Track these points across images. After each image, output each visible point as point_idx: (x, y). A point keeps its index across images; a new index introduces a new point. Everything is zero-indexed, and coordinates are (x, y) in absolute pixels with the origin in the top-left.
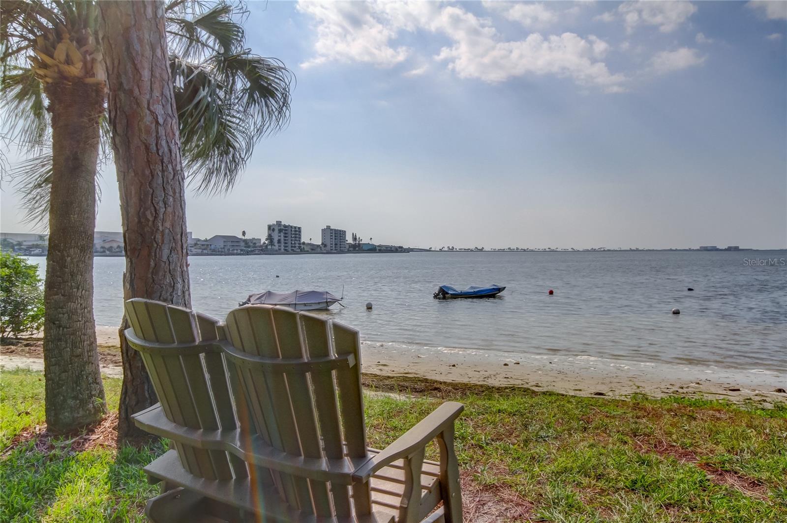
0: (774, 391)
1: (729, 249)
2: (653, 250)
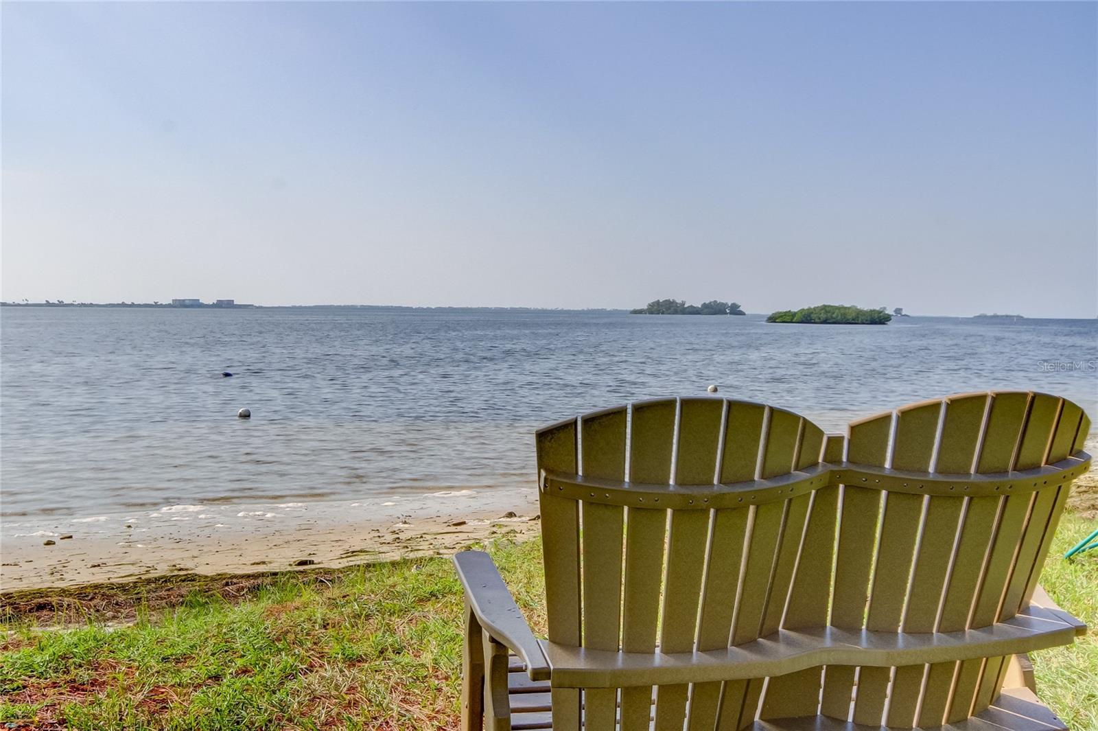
0: (504, 517)
1: (220, 305)
2: (91, 305)
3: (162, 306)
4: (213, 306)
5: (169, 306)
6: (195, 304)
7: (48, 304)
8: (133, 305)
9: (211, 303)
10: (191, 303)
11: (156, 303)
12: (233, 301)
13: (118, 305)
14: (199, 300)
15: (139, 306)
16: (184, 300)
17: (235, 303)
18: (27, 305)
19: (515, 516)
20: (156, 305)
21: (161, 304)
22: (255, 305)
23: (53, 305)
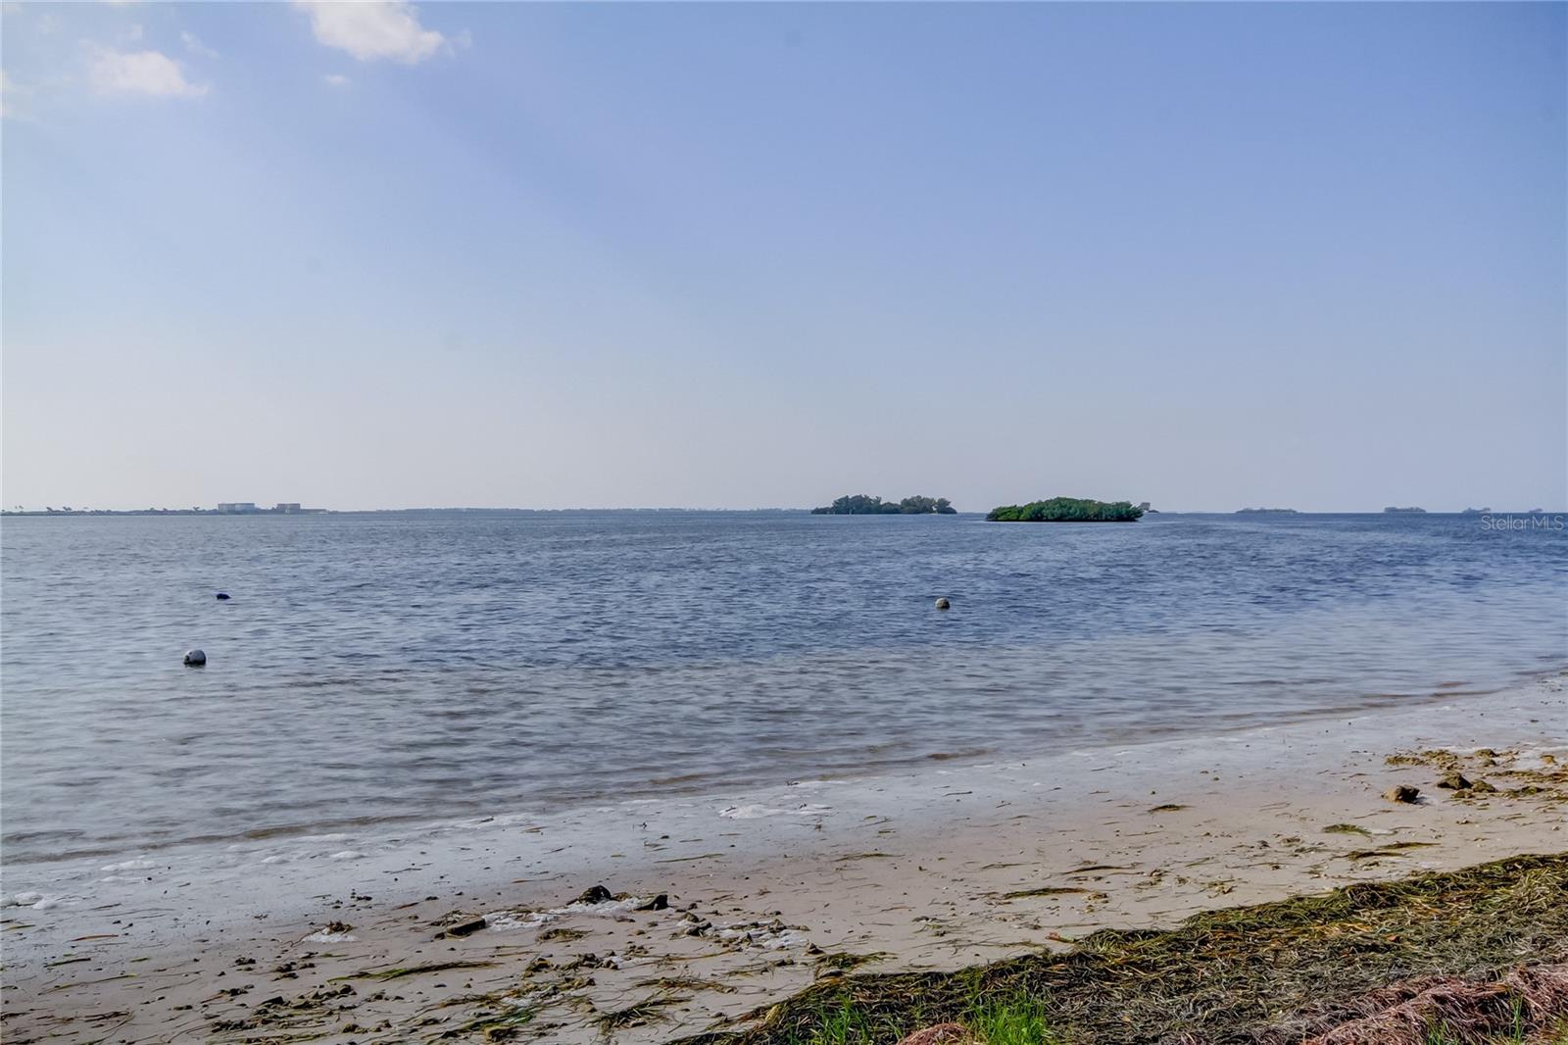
1: (281, 509)
3: (204, 512)
4: (274, 511)
5: (214, 512)
6: (249, 510)
7: (51, 513)
8: (165, 512)
9: (270, 508)
10: (244, 507)
11: (196, 509)
12: (299, 505)
13: (146, 513)
14: (253, 504)
15: (174, 513)
16: (234, 505)
17: (302, 507)
18: (22, 514)
19: (608, 896)
20: (197, 512)
21: (204, 511)
22: (327, 509)
23: (57, 513)
